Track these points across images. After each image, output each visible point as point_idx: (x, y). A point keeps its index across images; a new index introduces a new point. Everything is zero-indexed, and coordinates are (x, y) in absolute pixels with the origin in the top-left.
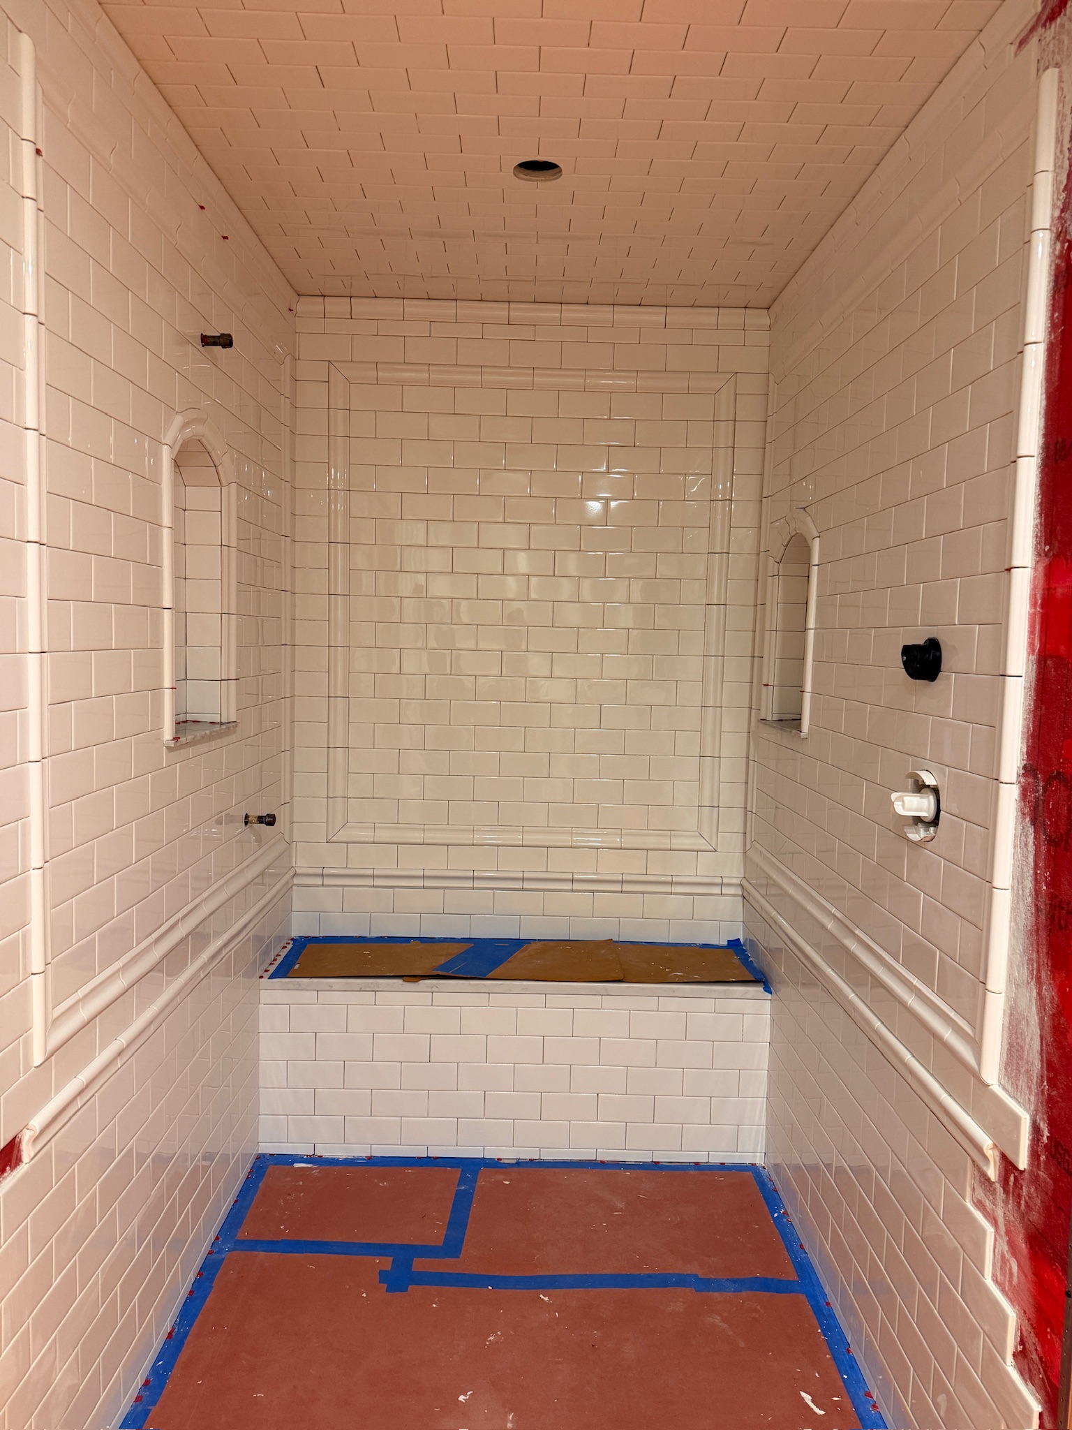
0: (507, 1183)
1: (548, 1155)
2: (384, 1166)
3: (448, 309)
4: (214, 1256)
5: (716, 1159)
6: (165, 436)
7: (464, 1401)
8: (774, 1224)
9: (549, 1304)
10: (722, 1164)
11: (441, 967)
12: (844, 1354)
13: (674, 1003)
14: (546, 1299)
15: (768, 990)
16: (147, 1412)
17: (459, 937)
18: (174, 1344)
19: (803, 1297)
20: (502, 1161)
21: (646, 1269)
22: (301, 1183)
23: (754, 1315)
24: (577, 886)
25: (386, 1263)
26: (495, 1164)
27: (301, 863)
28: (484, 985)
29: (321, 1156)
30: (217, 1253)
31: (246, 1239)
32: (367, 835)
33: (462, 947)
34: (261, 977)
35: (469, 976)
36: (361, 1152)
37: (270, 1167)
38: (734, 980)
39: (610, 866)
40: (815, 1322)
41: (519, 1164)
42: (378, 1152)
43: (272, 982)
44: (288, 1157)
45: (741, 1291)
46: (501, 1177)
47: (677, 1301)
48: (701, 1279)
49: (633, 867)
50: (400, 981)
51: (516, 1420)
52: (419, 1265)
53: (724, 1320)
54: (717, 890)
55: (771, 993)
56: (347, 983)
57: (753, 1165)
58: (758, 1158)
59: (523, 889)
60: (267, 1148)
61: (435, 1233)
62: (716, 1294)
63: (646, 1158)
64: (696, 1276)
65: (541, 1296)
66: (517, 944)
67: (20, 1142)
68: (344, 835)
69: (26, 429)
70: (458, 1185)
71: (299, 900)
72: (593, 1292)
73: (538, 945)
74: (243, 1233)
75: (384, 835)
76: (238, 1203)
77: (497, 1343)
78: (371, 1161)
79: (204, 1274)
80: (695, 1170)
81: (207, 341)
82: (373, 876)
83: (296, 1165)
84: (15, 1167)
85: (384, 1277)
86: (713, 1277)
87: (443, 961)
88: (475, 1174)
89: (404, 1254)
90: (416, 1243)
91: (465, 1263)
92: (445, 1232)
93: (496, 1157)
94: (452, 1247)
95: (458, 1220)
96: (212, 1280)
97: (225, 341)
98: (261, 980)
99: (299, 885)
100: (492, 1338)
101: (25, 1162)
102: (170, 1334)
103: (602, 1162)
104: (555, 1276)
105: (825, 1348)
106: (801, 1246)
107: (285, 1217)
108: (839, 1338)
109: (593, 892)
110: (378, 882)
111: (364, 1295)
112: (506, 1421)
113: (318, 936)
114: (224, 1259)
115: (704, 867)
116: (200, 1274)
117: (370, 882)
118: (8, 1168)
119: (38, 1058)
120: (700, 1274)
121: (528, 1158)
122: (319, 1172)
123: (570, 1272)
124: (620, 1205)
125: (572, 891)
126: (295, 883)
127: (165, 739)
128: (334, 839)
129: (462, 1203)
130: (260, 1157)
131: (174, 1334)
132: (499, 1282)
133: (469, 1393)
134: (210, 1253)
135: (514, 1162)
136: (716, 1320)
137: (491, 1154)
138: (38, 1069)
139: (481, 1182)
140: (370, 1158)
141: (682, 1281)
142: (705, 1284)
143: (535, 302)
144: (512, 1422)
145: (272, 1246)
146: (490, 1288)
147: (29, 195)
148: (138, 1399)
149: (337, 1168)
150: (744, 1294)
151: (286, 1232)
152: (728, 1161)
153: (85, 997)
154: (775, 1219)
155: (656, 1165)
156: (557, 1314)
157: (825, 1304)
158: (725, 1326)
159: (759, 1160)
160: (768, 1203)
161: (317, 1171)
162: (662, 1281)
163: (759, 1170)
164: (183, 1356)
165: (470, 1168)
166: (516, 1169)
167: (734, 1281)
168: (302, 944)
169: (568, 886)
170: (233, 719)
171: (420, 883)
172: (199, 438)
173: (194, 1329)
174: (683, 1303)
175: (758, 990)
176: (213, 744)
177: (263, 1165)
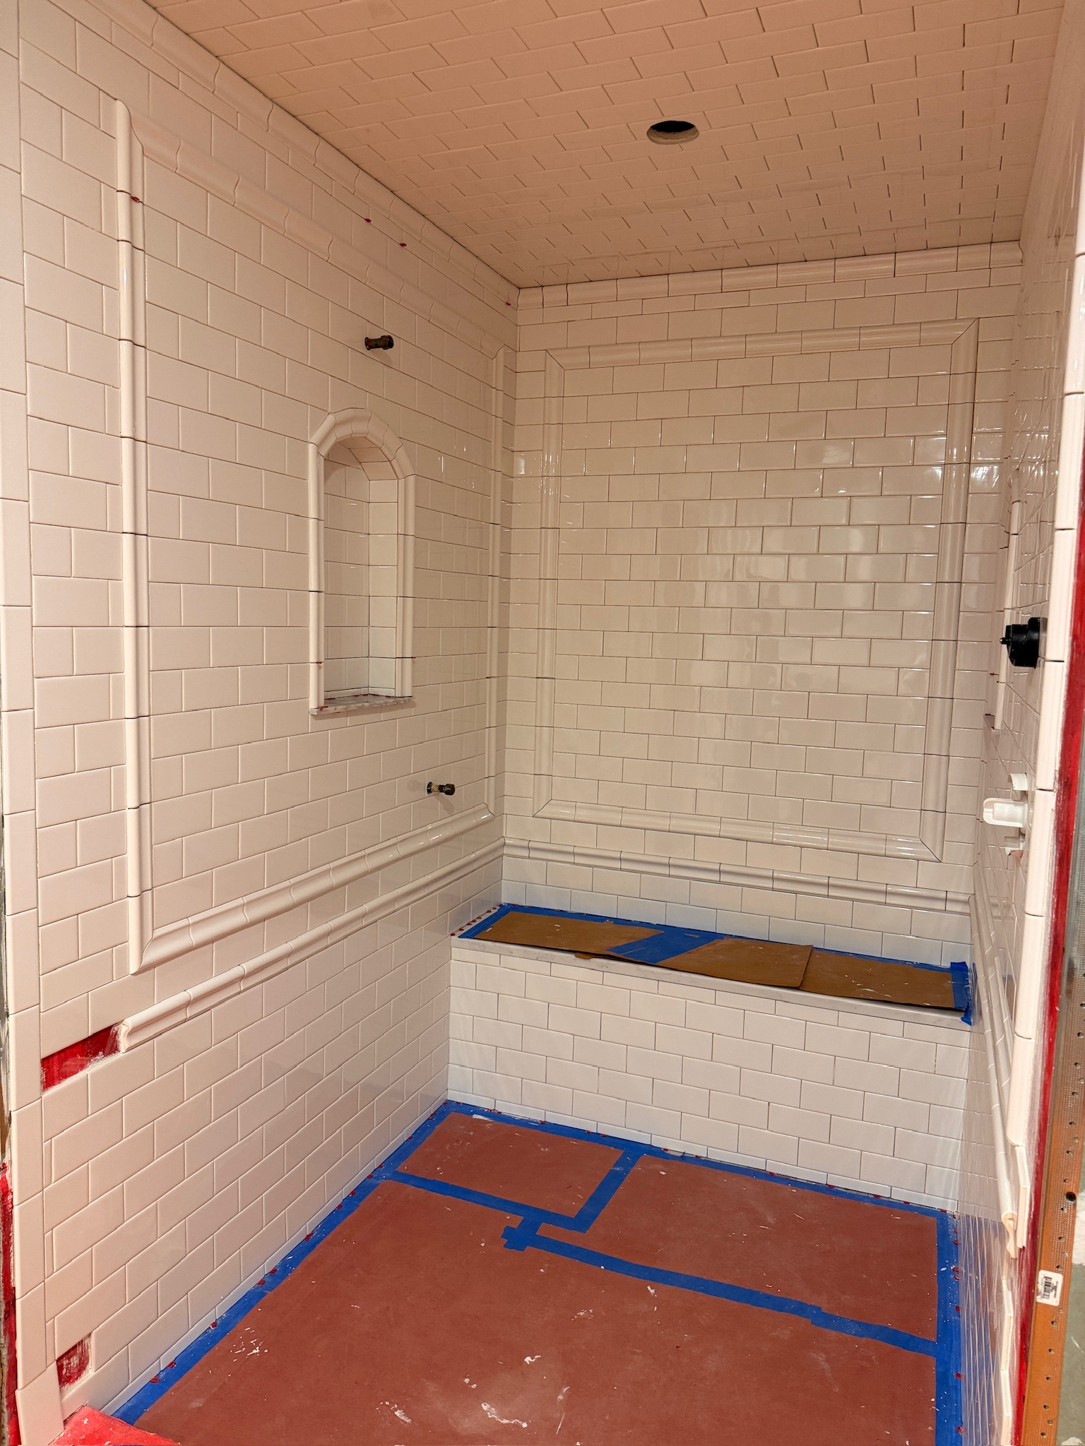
0: (663, 1173)
1: (716, 1156)
2: (553, 1133)
3: (658, 284)
4: (372, 1180)
5: (899, 1195)
6: (311, 437)
7: (528, 1363)
8: (936, 1278)
9: (652, 1298)
10: (905, 1202)
11: (618, 949)
12: (951, 1432)
13: (856, 1020)
14: (652, 1291)
15: (967, 1019)
16: (263, 1295)
17: (654, 922)
18: (309, 1244)
19: (932, 1361)
20: (667, 1152)
21: (768, 1289)
22: (472, 1133)
23: (865, 1363)
24: (777, 885)
25: (514, 1221)
26: (660, 1154)
27: (511, 834)
28: (653, 972)
29: (500, 1113)
30: (375, 1178)
31: (404, 1172)
32: (567, 813)
33: (650, 933)
34: (453, 935)
35: (639, 961)
36: (536, 1115)
37: (452, 1113)
38: (928, 1004)
39: (816, 867)
40: (933, 1388)
41: (684, 1157)
42: (552, 1119)
43: (461, 941)
44: (472, 1108)
45: (861, 1336)
46: (661, 1167)
47: (784, 1328)
48: (823, 1313)
49: (842, 871)
50: (572, 956)
51: (569, 1396)
52: (545, 1230)
53: (828, 1360)
54: (940, 906)
55: (970, 1024)
56: (525, 951)
57: (942, 1211)
58: (949, 1205)
59: (720, 882)
60: (455, 1096)
61: (573, 1205)
62: (834, 1333)
63: (821, 1179)
64: (820, 1309)
65: (649, 1288)
66: (709, 937)
67: (116, 1034)
68: (546, 812)
69: (122, 437)
70: (614, 1166)
71: (508, 868)
72: (702, 1296)
73: (731, 941)
74: (404, 1167)
75: (583, 814)
76: (412, 1140)
77: (585, 1319)
78: (544, 1126)
79: (357, 1194)
80: (872, 1202)
81: (371, 344)
82: (574, 854)
83: (475, 1116)
84: (109, 1054)
85: (508, 1233)
86: (838, 1315)
87: (622, 942)
88: (636, 1158)
89: (535, 1216)
90: (551, 1210)
91: (590, 1240)
92: (582, 1206)
93: (663, 1146)
94: (582, 1221)
95: (598, 1201)
96: (361, 1200)
97: (387, 343)
98: (453, 937)
99: (508, 855)
100: (582, 1314)
101: (121, 1052)
102: (308, 1237)
103: (772, 1174)
104: (671, 1272)
105: (933, 1420)
106: (958, 1308)
107: (445, 1160)
108: (954, 1413)
109: (796, 893)
110: (578, 860)
111: (483, 1245)
112: (558, 1391)
113: (524, 905)
114: (378, 1185)
115: (927, 878)
116: (353, 1193)
117: (571, 859)
118: (101, 1053)
119: (133, 968)
120: (825, 1308)
121: (696, 1154)
122: (491, 1127)
123: (688, 1273)
124: (770, 1220)
125: (773, 889)
126: (505, 852)
127: (310, 707)
128: (539, 814)
129: (612, 1181)
130: (447, 1103)
131: (311, 1237)
132: (613, 1264)
133: (536, 1357)
134: (370, 1177)
135: (680, 1155)
136: (821, 1358)
137: (659, 1142)
138: (134, 977)
139: (638, 1168)
140: (543, 1123)
141: (801, 1309)
142: (825, 1319)
143: (749, 266)
144: (564, 1395)
145: (423, 1183)
146: (602, 1267)
147: (124, 238)
148: (262, 1283)
149: (509, 1125)
150: (864, 1340)
151: (440, 1173)
152: (914, 1200)
153: (195, 923)
154: (939, 1273)
155: (830, 1189)
156: (656, 1308)
157: (955, 1374)
158: (826, 1366)
159: (950, 1208)
160: (939, 1255)
161: (491, 1125)
162: (779, 1304)
163: (947, 1218)
164: (310, 1258)
165: (633, 1151)
166: (678, 1163)
167: (860, 1324)
168: (507, 910)
169: (768, 884)
170: (408, 693)
171: (617, 865)
172: (365, 435)
173: (329, 1237)
174: (791, 1331)
175: (956, 1019)
176: (382, 716)
177: (449, 1111)
